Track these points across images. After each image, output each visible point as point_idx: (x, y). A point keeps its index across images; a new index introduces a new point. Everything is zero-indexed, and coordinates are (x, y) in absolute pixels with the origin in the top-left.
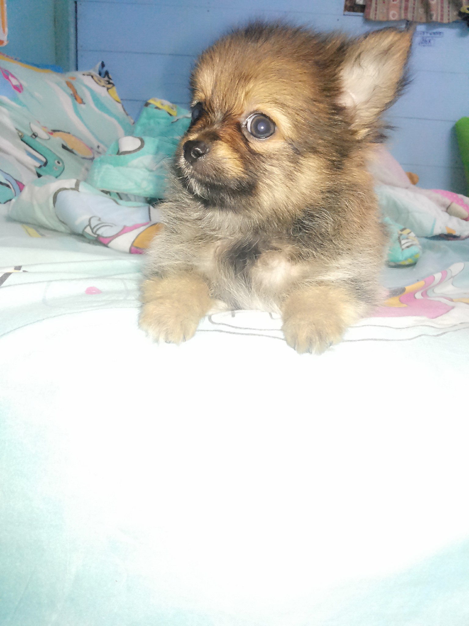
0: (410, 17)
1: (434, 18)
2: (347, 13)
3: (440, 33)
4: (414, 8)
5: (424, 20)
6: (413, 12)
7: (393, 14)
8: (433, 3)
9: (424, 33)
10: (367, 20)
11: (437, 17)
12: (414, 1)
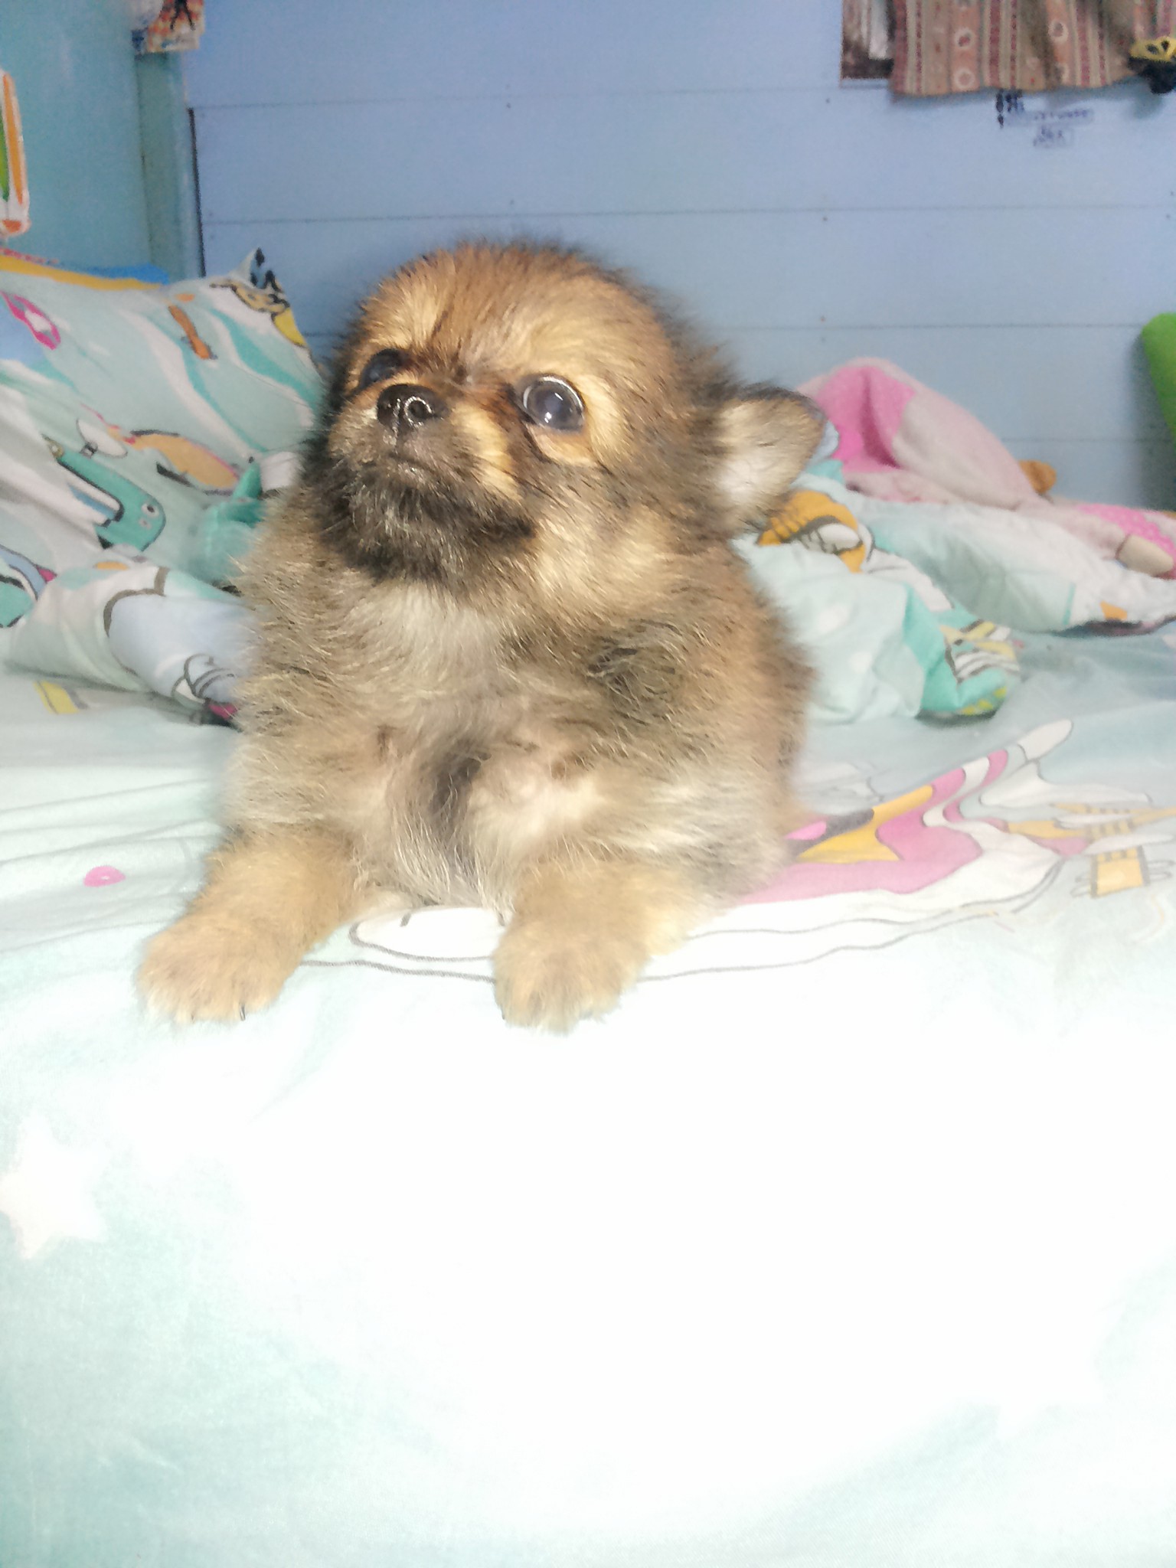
0: (1005, 81)
1: (1065, 78)
2: (848, 81)
4: (1013, 59)
5: (1041, 83)
6: (1013, 68)
7: (963, 77)
8: (1061, 40)
9: (1044, 116)
10: (898, 96)
11: (1073, 75)
12: (1014, 38)
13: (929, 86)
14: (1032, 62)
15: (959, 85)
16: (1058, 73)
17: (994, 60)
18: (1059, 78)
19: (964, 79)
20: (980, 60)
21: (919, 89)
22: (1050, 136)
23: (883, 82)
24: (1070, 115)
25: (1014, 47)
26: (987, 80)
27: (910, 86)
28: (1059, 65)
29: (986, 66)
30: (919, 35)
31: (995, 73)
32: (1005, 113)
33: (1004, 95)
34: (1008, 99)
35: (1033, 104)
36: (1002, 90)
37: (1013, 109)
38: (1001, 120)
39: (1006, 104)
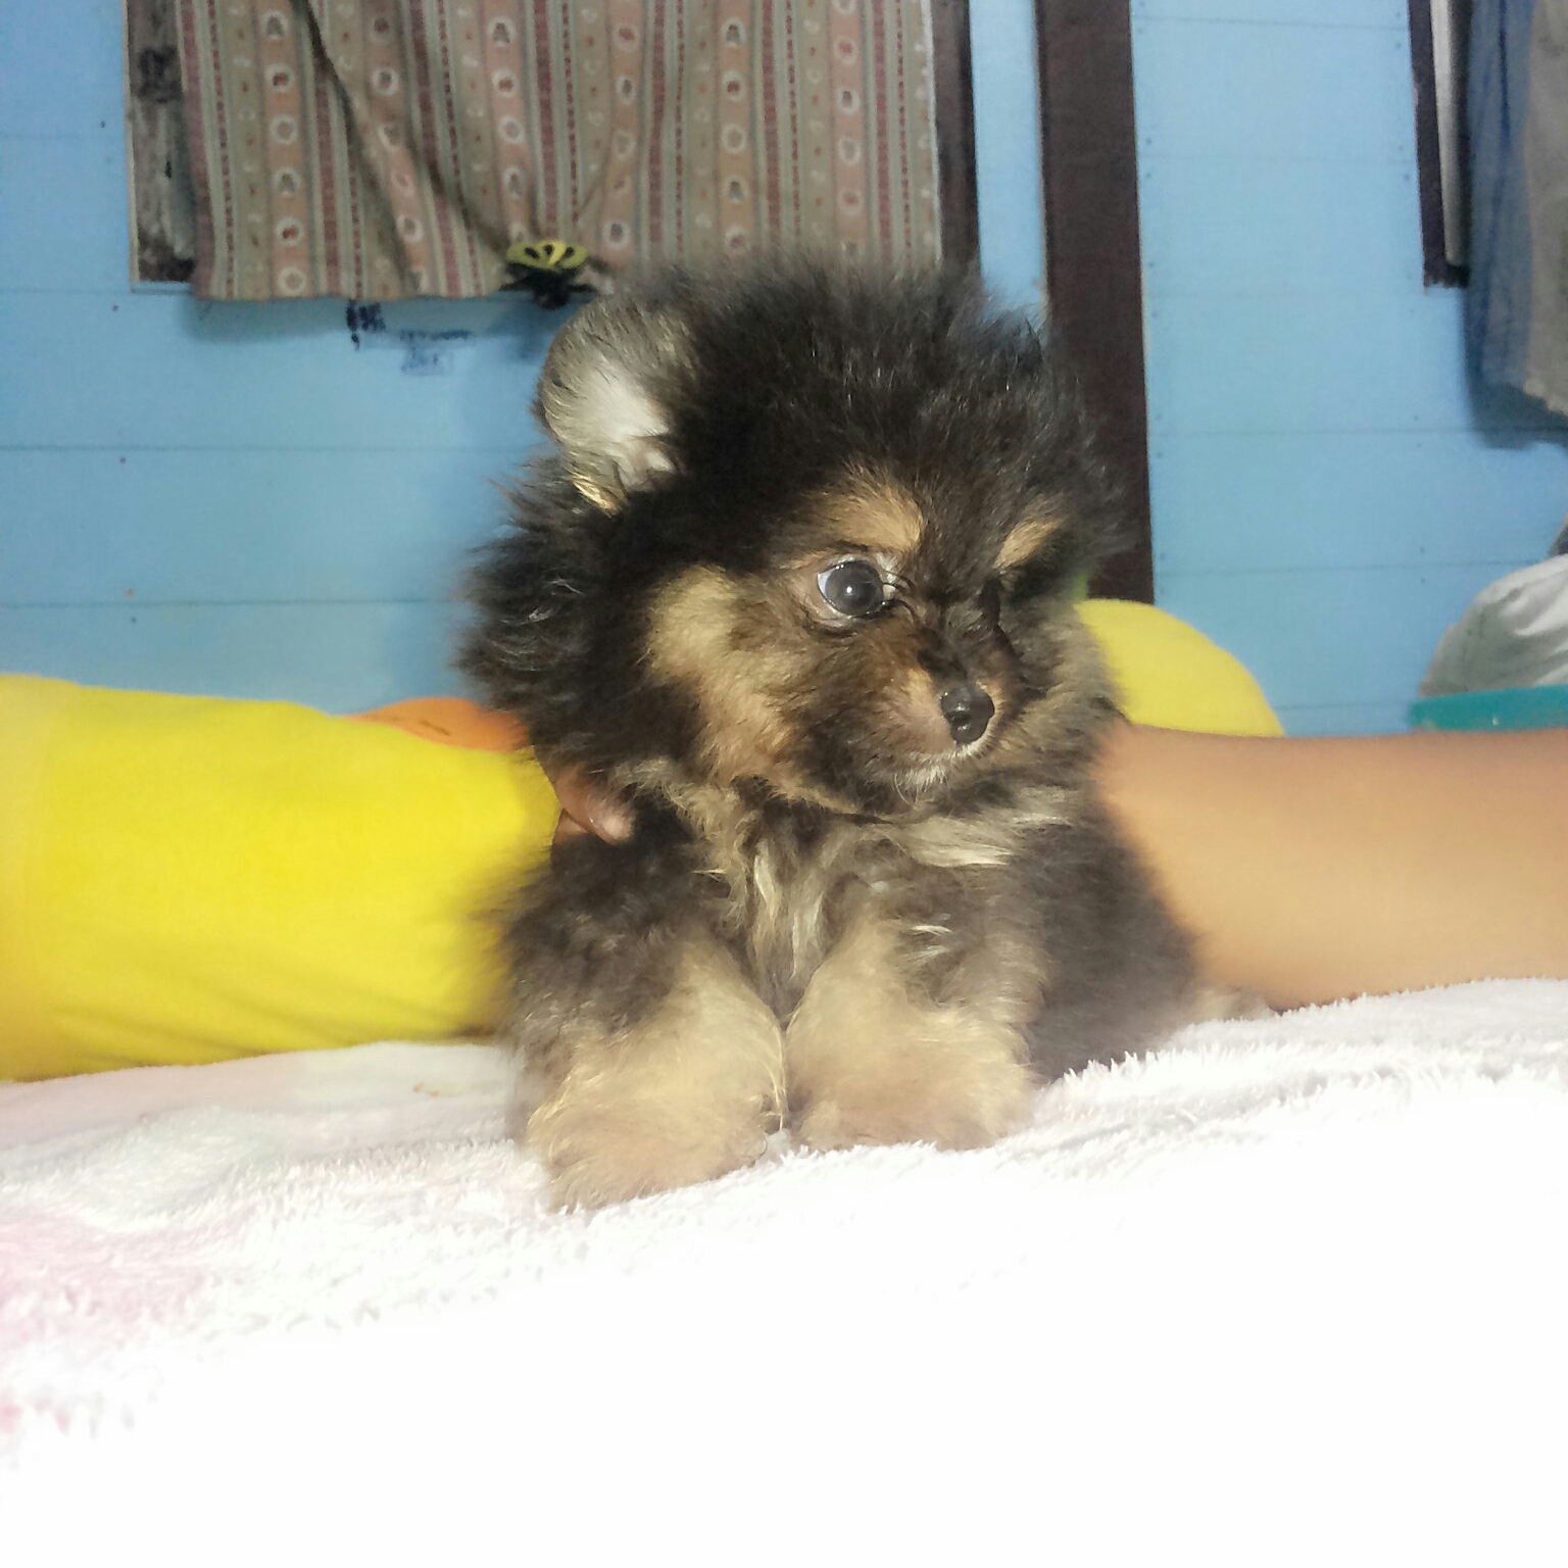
1: (425, 285)
4: (358, 259)
5: (396, 290)
6: (358, 272)
7: (291, 278)
8: (414, 238)
11: (434, 279)
12: (356, 234)
13: (244, 289)
14: (383, 264)
15: (284, 289)
16: (415, 280)
17: (333, 260)
18: (416, 286)
19: (292, 281)
20: (312, 259)
21: (230, 293)
25: (357, 245)
26: (323, 286)
27: (217, 288)
28: (415, 269)
29: (321, 266)
30: (229, 223)
31: (334, 276)
32: (361, 332)
33: (356, 309)
34: (363, 314)
37: (370, 326)
38: (355, 339)
39: (360, 322)
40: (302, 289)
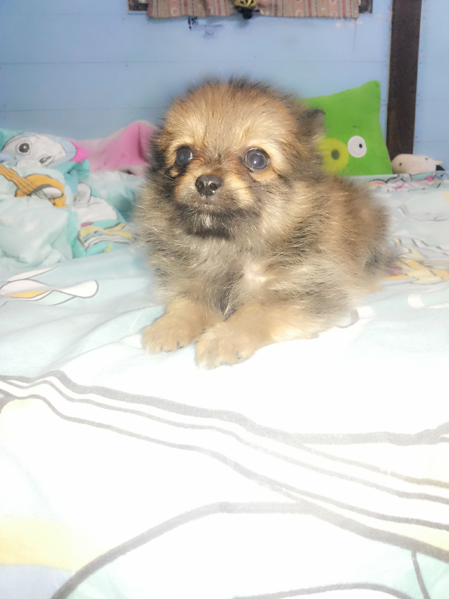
0: (190, 13)
1: (212, 12)
2: (132, 12)
3: (221, 26)
4: (193, 4)
5: (204, 14)
6: (193, 8)
7: (174, 11)
9: (206, 26)
10: (150, 18)
11: (215, 11)
13: (162, 14)
14: (200, 6)
15: (173, 14)
16: (209, 10)
17: (186, 5)
18: (210, 13)
20: (180, 5)
21: (158, 15)
22: (209, 34)
23: (144, 12)
24: (216, 26)
26: (183, 13)
27: (154, 14)
28: (209, 7)
29: (183, 7)
31: (186, 10)
32: (191, 25)
33: (191, 18)
34: (192, 20)
35: (201, 22)
36: (190, 16)
37: (194, 24)
38: (190, 28)
39: (191, 22)
40: (178, 14)
